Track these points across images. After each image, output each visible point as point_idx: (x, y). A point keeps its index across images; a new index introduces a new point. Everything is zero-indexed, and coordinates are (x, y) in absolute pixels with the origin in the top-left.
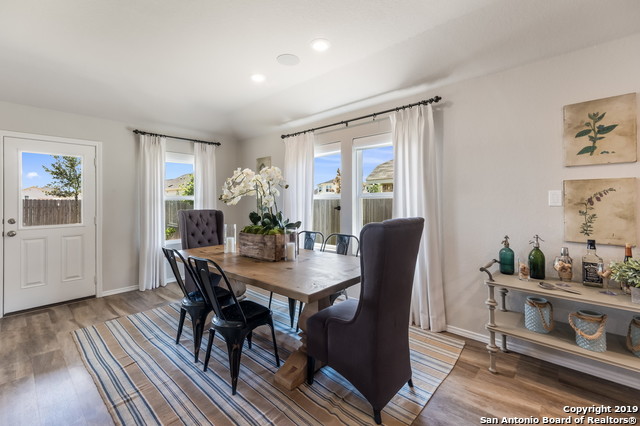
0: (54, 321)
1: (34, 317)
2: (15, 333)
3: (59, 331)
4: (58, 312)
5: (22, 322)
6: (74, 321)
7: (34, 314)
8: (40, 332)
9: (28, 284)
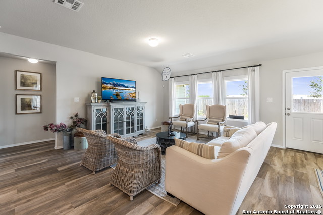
0: (306, 159)
1: (297, 154)
2: (289, 157)
3: (308, 165)
4: (309, 156)
5: (292, 154)
6: (317, 164)
7: (298, 152)
8: (299, 161)
9: (295, 138)
